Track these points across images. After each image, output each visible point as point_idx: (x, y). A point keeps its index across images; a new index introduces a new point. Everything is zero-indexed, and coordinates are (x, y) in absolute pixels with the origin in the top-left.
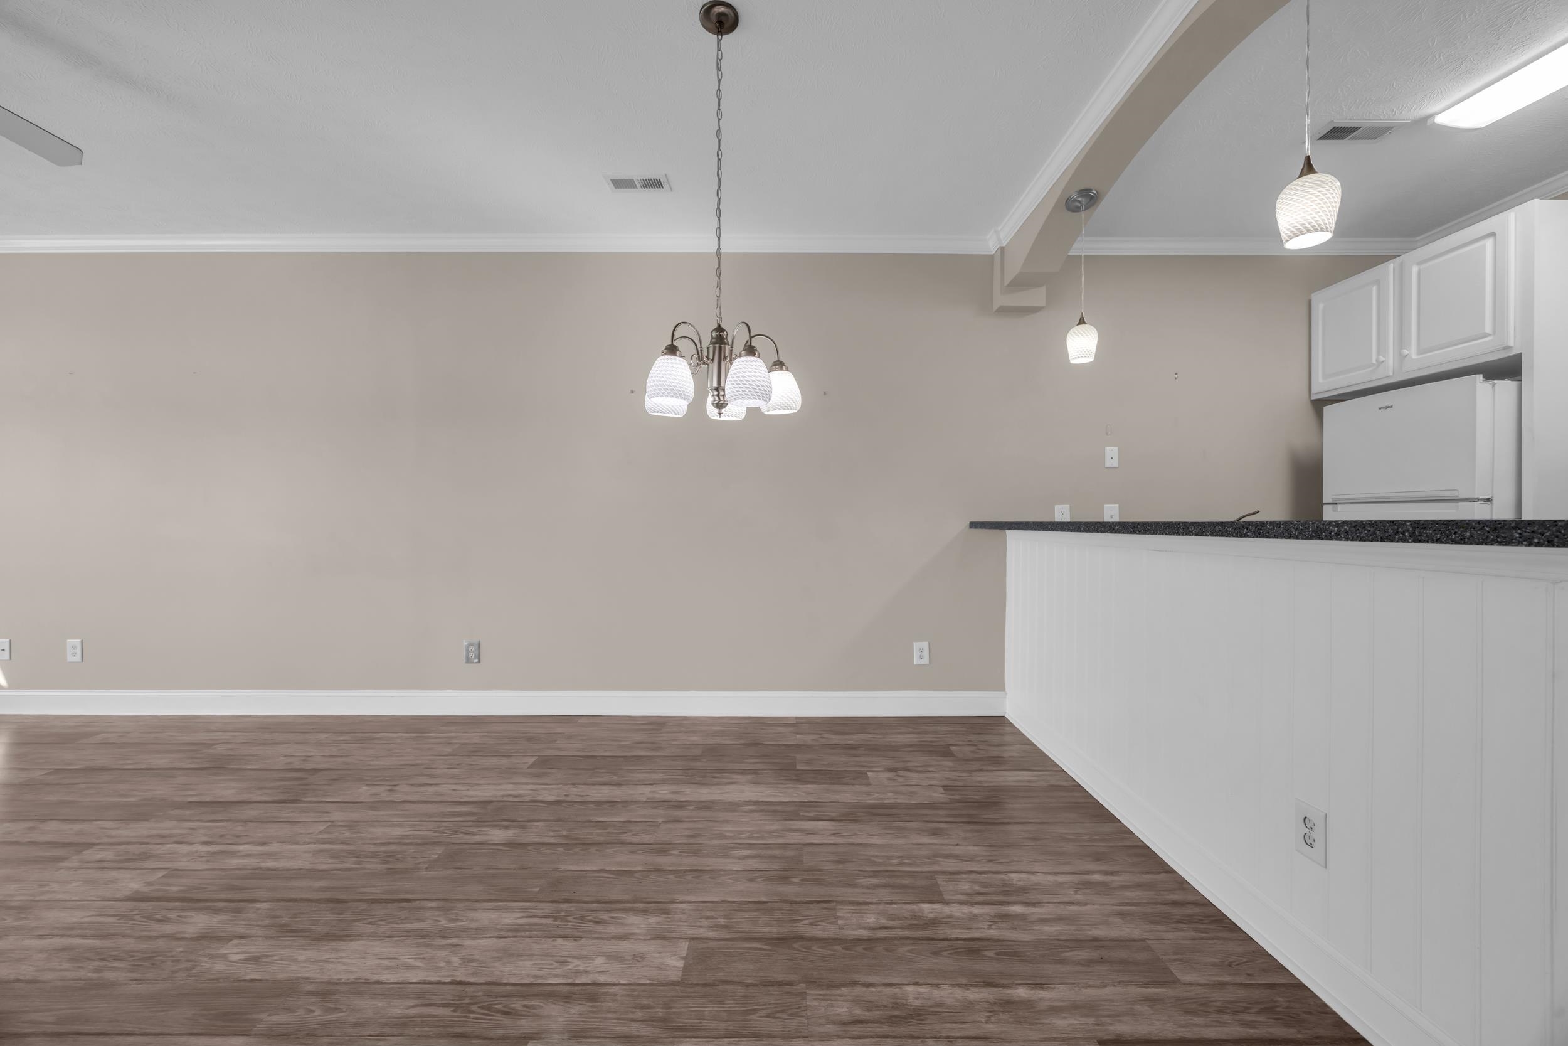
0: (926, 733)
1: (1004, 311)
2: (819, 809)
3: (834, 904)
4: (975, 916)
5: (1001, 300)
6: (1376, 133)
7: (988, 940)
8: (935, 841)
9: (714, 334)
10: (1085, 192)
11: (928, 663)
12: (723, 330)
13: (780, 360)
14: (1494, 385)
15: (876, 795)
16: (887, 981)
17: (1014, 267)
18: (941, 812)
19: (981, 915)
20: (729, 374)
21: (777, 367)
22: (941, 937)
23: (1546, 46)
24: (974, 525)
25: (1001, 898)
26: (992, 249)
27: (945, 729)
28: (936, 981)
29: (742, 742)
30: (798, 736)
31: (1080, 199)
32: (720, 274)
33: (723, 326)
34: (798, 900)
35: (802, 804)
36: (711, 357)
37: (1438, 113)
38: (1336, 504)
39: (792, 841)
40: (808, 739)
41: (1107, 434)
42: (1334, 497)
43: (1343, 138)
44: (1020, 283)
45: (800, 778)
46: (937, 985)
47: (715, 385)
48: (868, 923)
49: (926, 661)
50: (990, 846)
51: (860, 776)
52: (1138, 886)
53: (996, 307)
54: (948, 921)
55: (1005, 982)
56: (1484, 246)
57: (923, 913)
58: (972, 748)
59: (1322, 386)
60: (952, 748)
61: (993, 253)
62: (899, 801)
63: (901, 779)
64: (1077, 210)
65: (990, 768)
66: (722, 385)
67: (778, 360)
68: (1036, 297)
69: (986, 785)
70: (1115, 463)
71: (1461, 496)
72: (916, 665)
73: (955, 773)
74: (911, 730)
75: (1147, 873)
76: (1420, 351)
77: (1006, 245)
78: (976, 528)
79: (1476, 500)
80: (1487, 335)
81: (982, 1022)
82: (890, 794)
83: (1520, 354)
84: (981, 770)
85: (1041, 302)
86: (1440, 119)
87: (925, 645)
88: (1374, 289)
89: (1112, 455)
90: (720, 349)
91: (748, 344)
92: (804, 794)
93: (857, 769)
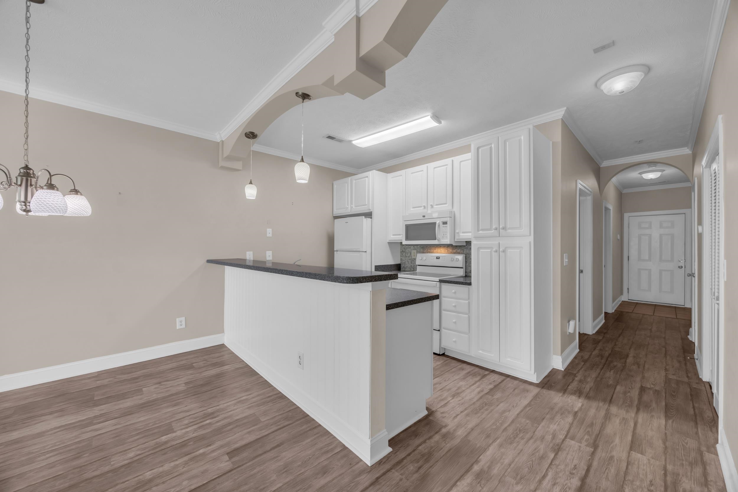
0: (182, 360)
1: (223, 168)
2: (107, 416)
3: (110, 457)
4: (188, 432)
5: (222, 163)
6: (340, 141)
7: (191, 438)
8: (175, 408)
9: (22, 171)
10: (252, 133)
11: (185, 327)
12: (30, 169)
13: (76, 188)
14: (367, 219)
15: (145, 398)
16: (136, 475)
17: (227, 151)
18: (181, 395)
19: (190, 431)
20: (34, 195)
21: (73, 193)
22: (169, 447)
23: (370, 133)
24: (209, 261)
25: (204, 420)
26: (218, 140)
27: (192, 356)
28: (162, 465)
29: (52, 396)
30: (98, 382)
31: (251, 135)
32: (28, 137)
33: (30, 166)
34: (86, 464)
35: (95, 417)
36: (19, 183)
37: (353, 141)
38: (338, 251)
39: (86, 438)
40: (105, 382)
41: (268, 224)
42: (337, 249)
43: (333, 139)
44: (229, 158)
45: (96, 404)
46: (162, 466)
47: (23, 199)
48: (130, 457)
49: (184, 326)
50: (202, 401)
51: (139, 391)
52: (259, 395)
53: (220, 166)
54: (173, 439)
55: (195, 451)
56: (366, 179)
57: (161, 441)
58: (204, 362)
59: (337, 212)
60: (194, 364)
61: (219, 141)
62: (159, 397)
63: (162, 386)
64: (249, 138)
65: (210, 368)
66: (29, 199)
67: (74, 189)
68: (238, 165)
69: (207, 376)
70: (270, 235)
71: (361, 251)
72: (178, 329)
73: (193, 375)
74: (174, 361)
75: (263, 390)
76: (356, 206)
77: (224, 140)
78: (209, 263)
79: (363, 252)
80: (367, 205)
81: (180, 469)
82: (154, 395)
83: (372, 212)
84: (207, 371)
85: (240, 168)
86: (354, 142)
87: (183, 319)
88: (346, 184)
89: (269, 232)
90: (27, 180)
91: (49, 182)
92: (98, 412)
93: (137, 388)
